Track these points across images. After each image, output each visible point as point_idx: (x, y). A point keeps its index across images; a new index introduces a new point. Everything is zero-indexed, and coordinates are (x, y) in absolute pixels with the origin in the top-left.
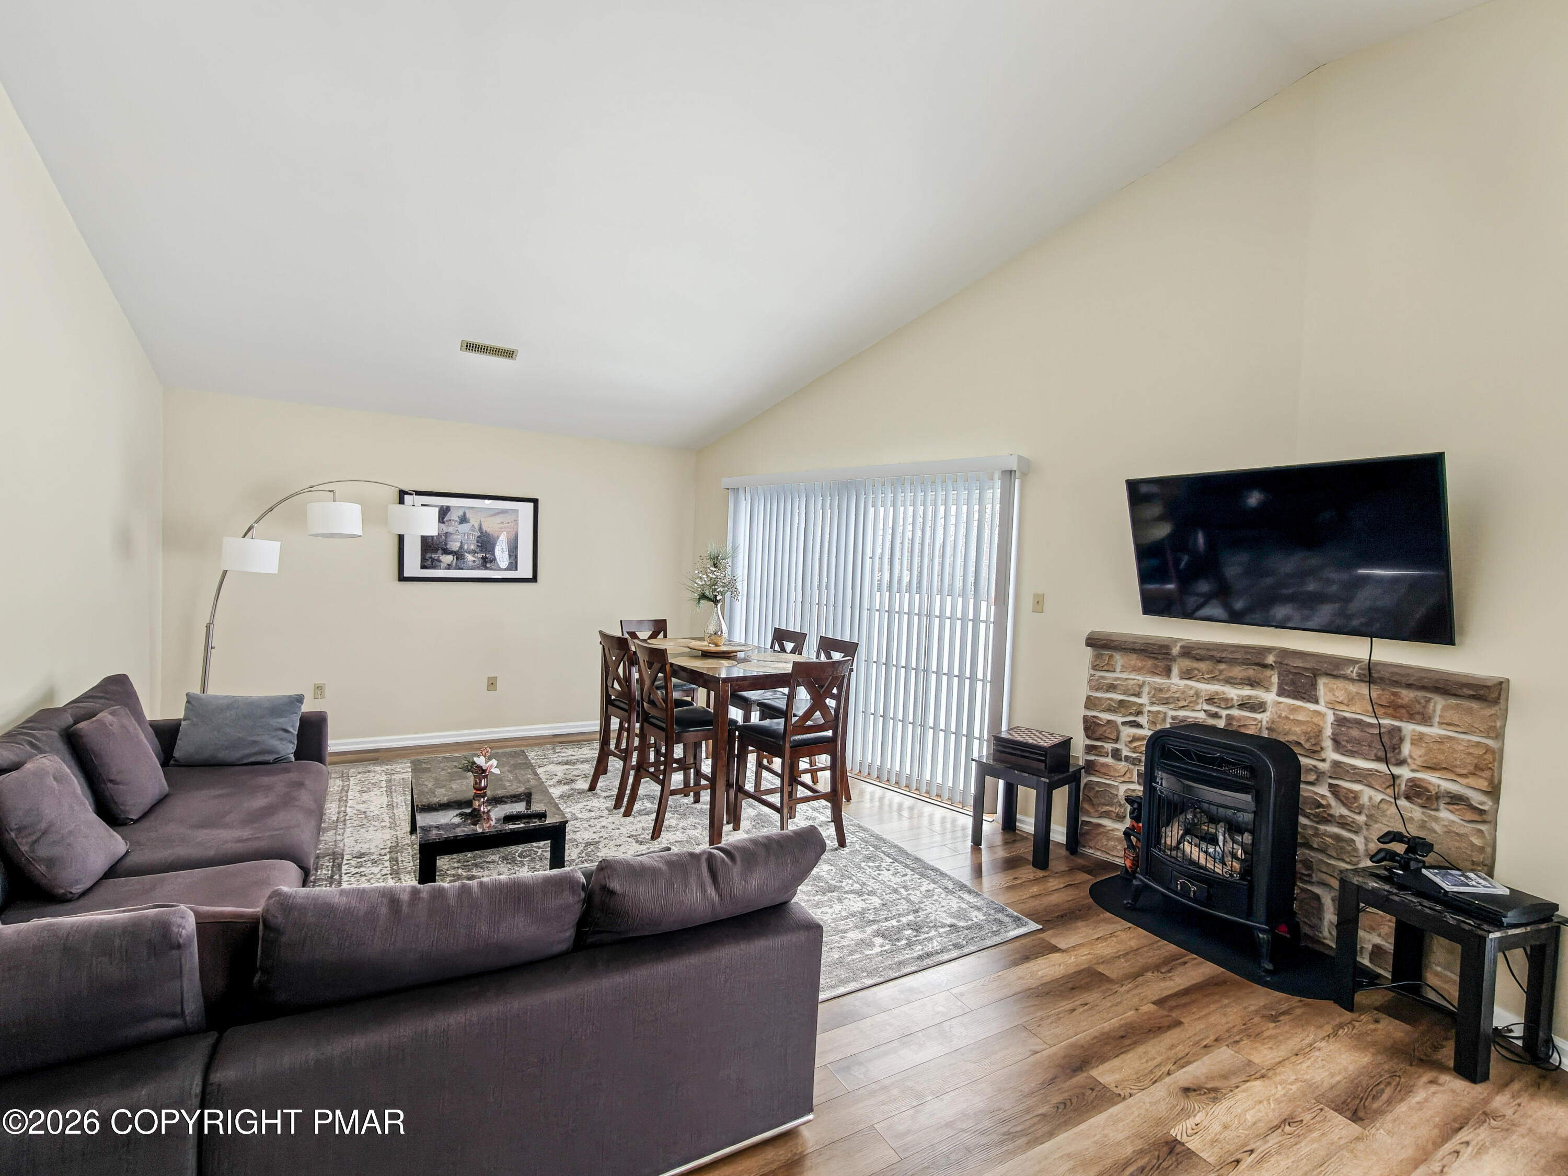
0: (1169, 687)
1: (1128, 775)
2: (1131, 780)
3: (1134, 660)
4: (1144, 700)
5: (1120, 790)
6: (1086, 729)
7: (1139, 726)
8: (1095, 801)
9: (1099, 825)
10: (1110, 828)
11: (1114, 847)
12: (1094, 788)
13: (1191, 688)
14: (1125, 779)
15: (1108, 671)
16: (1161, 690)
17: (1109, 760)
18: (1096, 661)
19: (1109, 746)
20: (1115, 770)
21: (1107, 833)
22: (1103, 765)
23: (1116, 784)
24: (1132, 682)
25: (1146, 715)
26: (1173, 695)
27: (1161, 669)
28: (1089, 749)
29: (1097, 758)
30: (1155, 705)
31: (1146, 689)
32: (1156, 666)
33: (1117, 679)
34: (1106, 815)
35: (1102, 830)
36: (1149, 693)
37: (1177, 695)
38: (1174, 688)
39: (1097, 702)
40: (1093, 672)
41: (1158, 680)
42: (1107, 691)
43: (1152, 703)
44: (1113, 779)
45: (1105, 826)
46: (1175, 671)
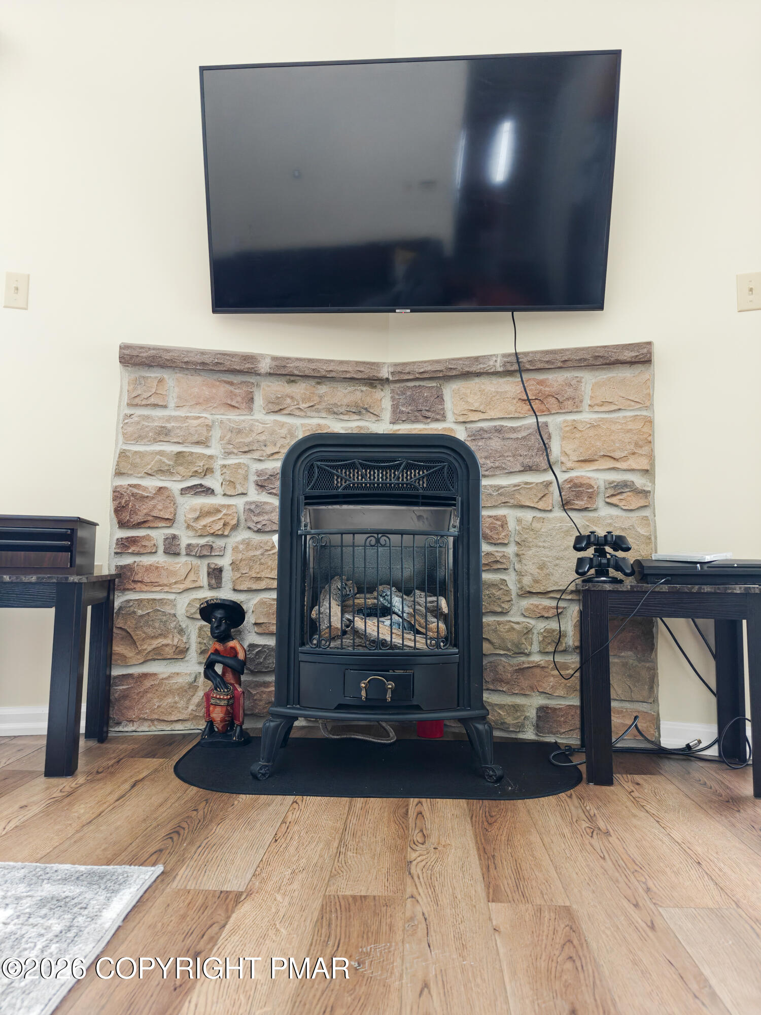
0: (252, 425)
1: (192, 577)
2: (197, 585)
3: (197, 384)
4: (215, 449)
5: (179, 606)
6: (118, 510)
7: (209, 491)
8: (138, 635)
9: (145, 676)
10: (165, 676)
11: (174, 707)
12: (134, 612)
13: (282, 425)
14: (188, 584)
15: (155, 406)
16: (239, 432)
17: (160, 559)
18: (135, 389)
19: (158, 535)
20: (171, 573)
21: (159, 686)
22: (149, 569)
23: (172, 597)
24: (196, 422)
25: (218, 473)
26: (258, 437)
27: (239, 399)
28: (124, 545)
29: (137, 559)
30: (232, 456)
31: (216, 433)
32: (232, 395)
33: (170, 419)
34: (158, 655)
35: (148, 683)
36: (222, 439)
37: (262, 438)
38: (259, 427)
39: (138, 460)
40: (129, 411)
41: (233, 417)
42: (155, 441)
43: (229, 453)
44: (166, 589)
45: (155, 674)
46: (259, 401)
